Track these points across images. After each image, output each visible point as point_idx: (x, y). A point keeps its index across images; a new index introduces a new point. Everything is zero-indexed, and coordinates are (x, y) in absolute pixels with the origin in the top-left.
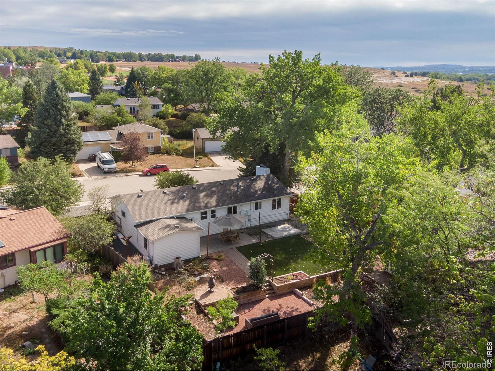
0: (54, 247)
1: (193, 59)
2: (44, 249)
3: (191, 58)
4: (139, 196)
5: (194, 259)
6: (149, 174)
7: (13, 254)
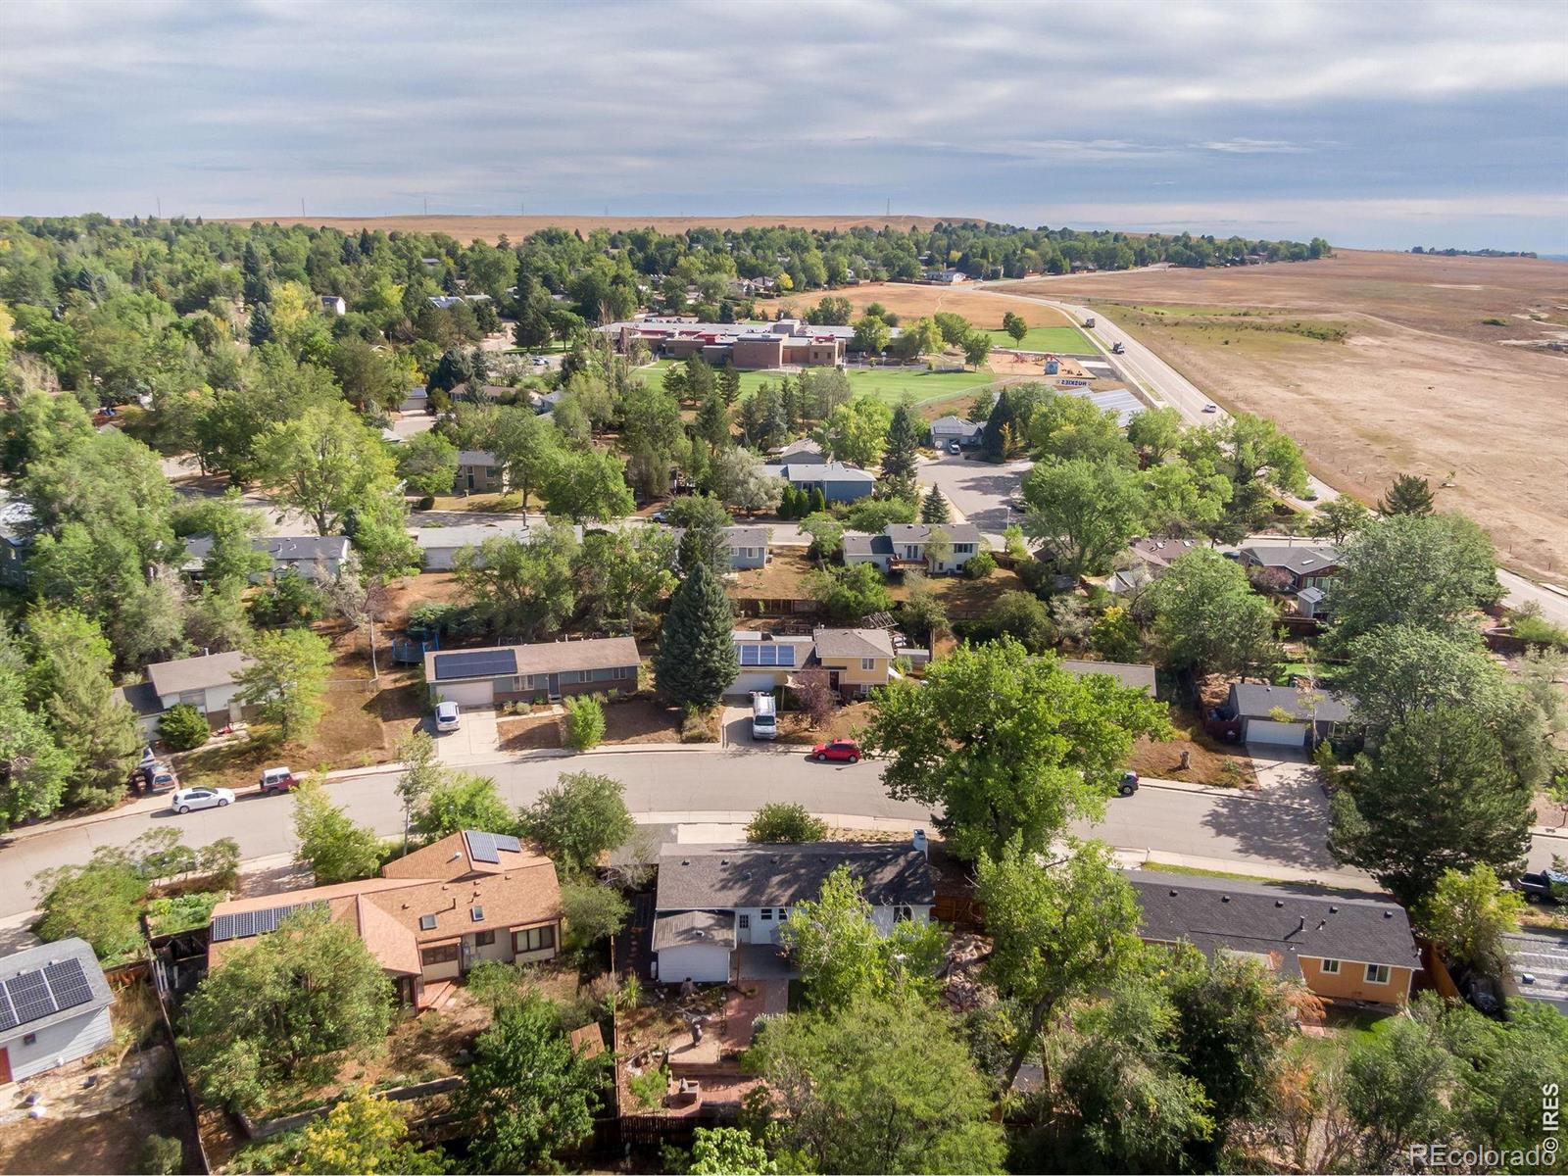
0: (540, 929)
1: (1302, 252)
2: (528, 931)
3: (1297, 250)
4: (685, 864)
5: (718, 984)
6: (822, 757)
7: (492, 932)
